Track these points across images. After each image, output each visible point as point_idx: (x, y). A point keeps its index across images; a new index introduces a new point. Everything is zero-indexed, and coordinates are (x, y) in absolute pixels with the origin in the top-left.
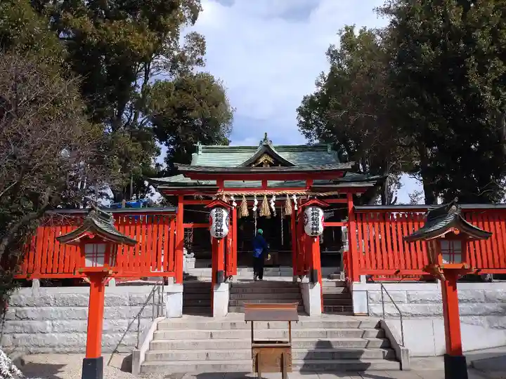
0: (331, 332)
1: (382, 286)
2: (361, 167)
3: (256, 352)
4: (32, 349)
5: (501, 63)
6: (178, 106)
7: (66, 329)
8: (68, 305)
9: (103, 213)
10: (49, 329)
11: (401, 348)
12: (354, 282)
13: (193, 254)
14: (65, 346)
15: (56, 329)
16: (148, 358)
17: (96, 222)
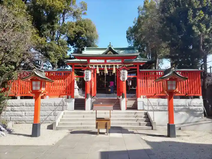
0: (128, 116)
1: (148, 99)
2: (148, 56)
3: (97, 121)
4: (17, 122)
5: (203, 12)
6: (77, 32)
7: (30, 115)
8: (31, 106)
9: (39, 70)
10: (24, 114)
11: (153, 122)
12: (138, 98)
13: (81, 89)
14: (30, 121)
15: (26, 115)
16: (59, 124)
17: (36, 73)
